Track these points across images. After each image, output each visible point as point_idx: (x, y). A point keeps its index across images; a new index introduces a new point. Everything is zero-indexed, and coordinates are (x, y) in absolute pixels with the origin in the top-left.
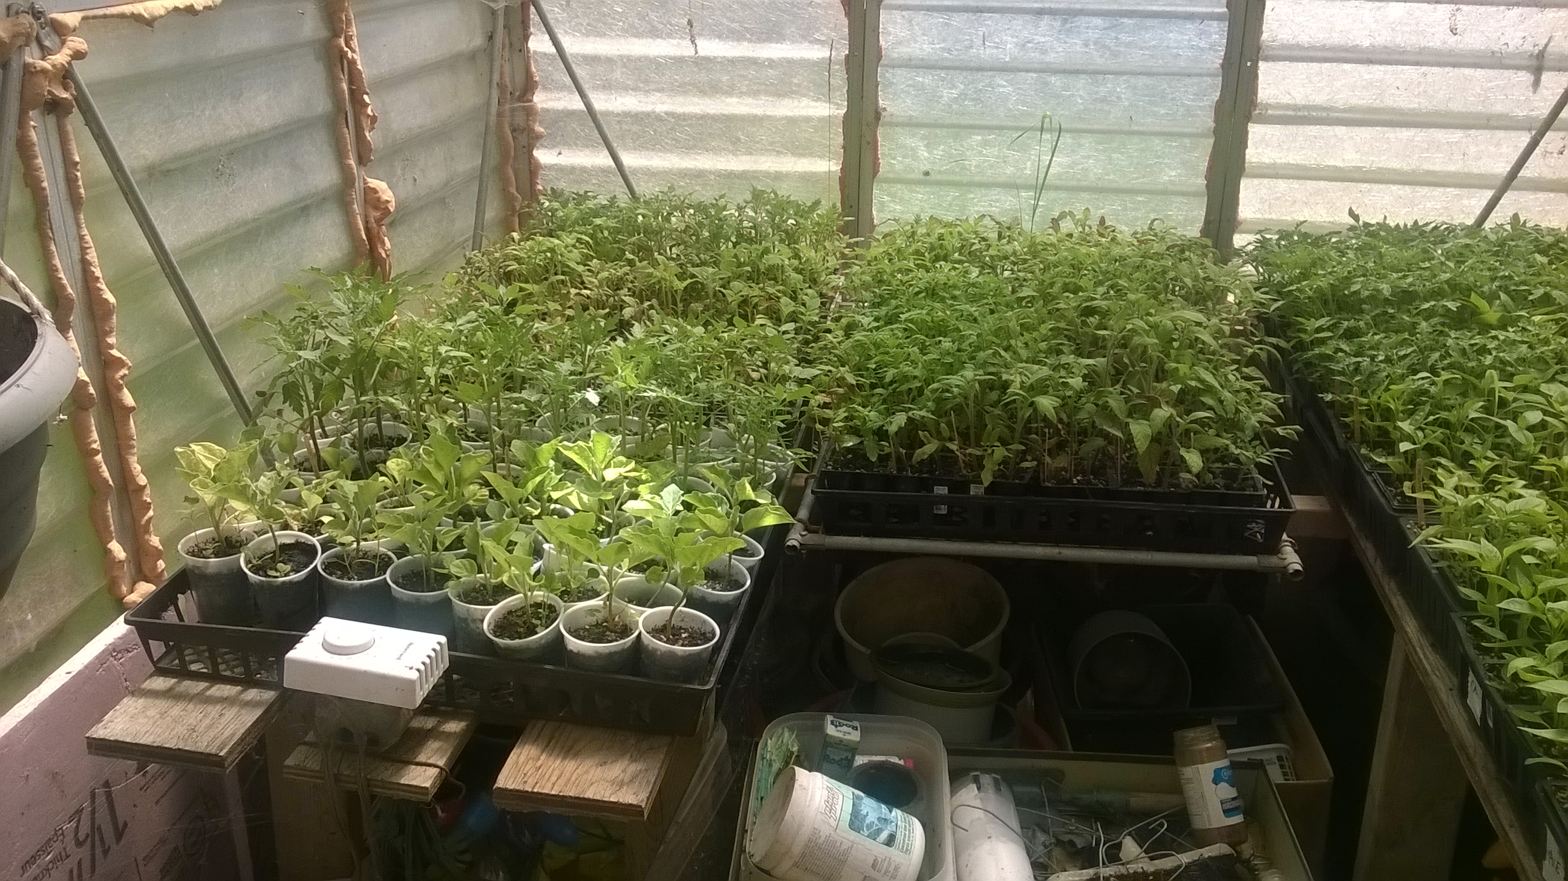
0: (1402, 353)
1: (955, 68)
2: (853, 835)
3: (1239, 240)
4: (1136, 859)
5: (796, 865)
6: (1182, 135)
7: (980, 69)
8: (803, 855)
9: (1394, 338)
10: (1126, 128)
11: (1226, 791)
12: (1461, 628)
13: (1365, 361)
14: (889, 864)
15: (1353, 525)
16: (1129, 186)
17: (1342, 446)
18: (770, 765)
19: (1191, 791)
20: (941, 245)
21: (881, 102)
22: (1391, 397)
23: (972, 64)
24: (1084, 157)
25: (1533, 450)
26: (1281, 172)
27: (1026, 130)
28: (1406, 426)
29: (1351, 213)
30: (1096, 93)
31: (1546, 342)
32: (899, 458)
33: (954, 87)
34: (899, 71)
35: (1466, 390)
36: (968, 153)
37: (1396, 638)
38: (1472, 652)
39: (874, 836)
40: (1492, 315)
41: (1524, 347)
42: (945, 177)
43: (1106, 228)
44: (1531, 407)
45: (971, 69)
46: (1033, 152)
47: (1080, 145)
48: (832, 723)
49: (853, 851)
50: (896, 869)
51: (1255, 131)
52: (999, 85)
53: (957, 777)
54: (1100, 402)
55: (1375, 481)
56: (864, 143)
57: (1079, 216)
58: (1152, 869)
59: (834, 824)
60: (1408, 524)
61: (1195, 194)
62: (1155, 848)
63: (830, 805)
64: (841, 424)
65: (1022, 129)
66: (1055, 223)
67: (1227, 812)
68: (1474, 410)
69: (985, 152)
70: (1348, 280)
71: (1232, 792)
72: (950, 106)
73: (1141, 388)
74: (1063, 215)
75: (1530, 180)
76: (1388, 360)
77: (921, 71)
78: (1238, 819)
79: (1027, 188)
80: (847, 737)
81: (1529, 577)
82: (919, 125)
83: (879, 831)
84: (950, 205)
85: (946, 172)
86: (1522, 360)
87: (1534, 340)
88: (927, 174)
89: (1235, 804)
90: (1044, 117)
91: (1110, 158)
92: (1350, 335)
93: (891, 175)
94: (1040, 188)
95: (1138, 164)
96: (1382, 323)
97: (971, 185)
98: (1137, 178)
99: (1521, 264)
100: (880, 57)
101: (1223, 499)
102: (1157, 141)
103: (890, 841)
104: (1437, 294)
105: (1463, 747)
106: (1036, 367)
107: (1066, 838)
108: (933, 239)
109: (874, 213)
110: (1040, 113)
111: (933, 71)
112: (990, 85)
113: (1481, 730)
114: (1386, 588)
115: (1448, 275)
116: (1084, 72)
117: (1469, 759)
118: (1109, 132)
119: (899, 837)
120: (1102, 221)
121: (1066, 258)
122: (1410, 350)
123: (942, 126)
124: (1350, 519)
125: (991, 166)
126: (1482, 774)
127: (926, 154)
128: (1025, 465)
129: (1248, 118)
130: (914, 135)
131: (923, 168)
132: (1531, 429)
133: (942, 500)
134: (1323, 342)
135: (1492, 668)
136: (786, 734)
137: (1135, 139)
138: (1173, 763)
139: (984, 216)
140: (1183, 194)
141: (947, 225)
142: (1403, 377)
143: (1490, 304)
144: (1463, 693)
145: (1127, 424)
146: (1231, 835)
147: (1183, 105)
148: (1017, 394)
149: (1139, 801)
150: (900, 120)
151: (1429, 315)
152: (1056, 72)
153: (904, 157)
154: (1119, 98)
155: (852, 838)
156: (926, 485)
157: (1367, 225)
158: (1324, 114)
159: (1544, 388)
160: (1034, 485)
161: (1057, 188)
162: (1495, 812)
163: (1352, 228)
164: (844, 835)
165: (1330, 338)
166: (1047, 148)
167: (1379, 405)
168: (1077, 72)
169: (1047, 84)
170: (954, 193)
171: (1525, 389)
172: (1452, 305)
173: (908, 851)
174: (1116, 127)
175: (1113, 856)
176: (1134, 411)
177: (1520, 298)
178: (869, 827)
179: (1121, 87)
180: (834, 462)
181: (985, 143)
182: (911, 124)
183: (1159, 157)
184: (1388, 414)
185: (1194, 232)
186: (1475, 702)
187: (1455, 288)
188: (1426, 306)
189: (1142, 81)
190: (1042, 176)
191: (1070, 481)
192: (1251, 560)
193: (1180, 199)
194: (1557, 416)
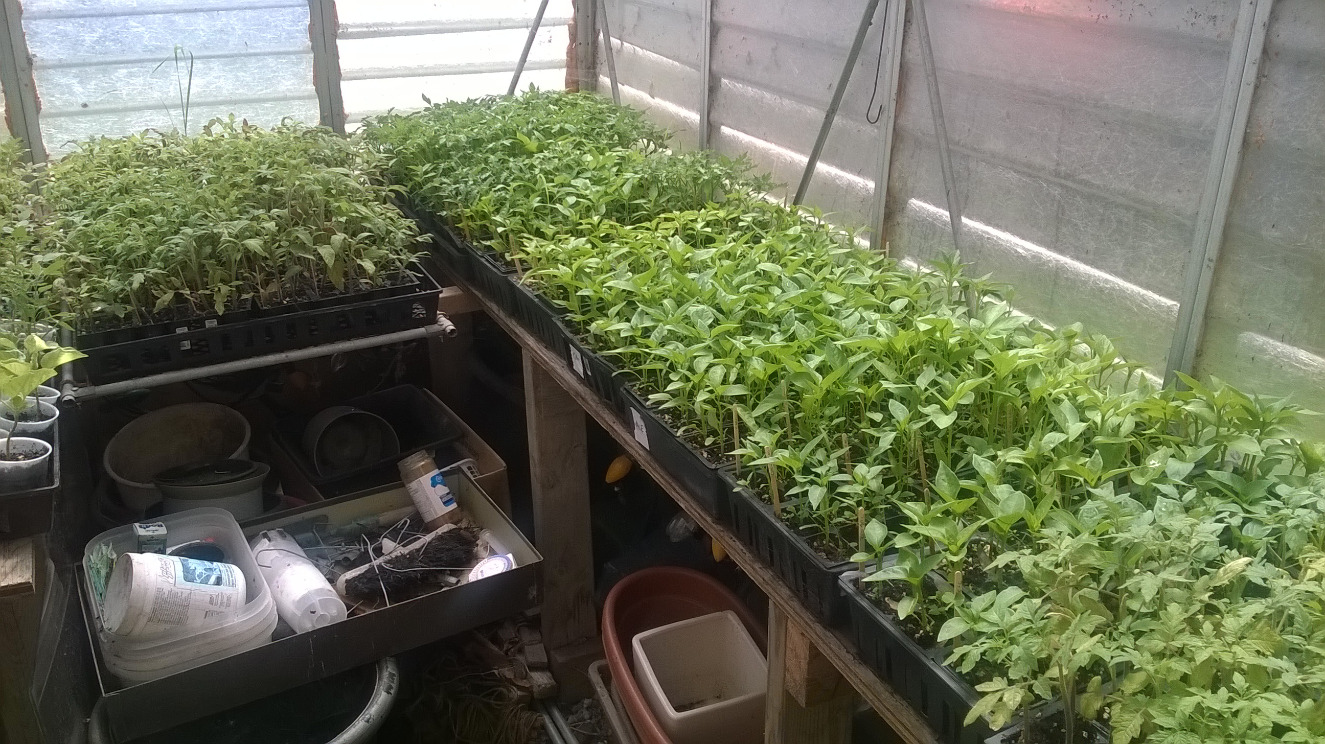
0: (484, 177)
1: (92, 16)
2: (189, 585)
3: (349, 128)
4: (395, 550)
5: (150, 620)
6: (288, 53)
7: (113, 15)
8: (154, 611)
9: (475, 169)
10: (244, 52)
11: (442, 490)
12: (560, 324)
13: (462, 187)
14: (222, 597)
15: (480, 295)
16: (257, 96)
17: (460, 246)
18: (98, 572)
19: (418, 498)
20: (119, 157)
21: (30, 50)
22: (485, 204)
23: (105, 11)
24: (216, 78)
25: (576, 218)
26: (368, 74)
27: (163, 61)
28: (498, 218)
29: (425, 98)
30: (214, 26)
31: (568, 155)
32: (142, 315)
33: (94, 31)
34: (41, 22)
35: (528, 191)
36: (118, 85)
37: (524, 352)
38: (570, 335)
39: (205, 581)
40: (532, 145)
41: (556, 160)
42: (101, 107)
43: (250, 127)
44: (568, 194)
45: (105, 15)
46: (173, 78)
47: (211, 69)
48: (140, 527)
49: (193, 597)
50: (229, 599)
51: (342, 45)
52: (132, 27)
53: (252, 539)
54: (292, 239)
55: (487, 260)
56: (22, 87)
57: (226, 120)
58: (407, 552)
59: (172, 581)
60: (513, 279)
61: (309, 97)
62: (405, 540)
63: (165, 570)
64: (87, 295)
65: (159, 60)
66: (207, 129)
67: (446, 503)
68: (535, 202)
69: (132, 82)
70: (436, 138)
71: (446, 490)
72: (93, 48)
73: (317, 226)
74: (212, 123)
75: (534, 63)
76: (475, 182)
77: (61, 21)
78: (454, 506)
79: (175, 107)
80: (156, 533)
81: (591, 279)
82: (70, 66)
83: (208, 577)
84: (111, 129)
85: (102, 102)
86: (557, 169)
87: (561, 155)
88: (85, 105)
89: (450, 496)
90: (176, 49)
91: (237, 76)
92: (446, 173)
93: (53, 111)
94: (186, 106)
95: (260, 78)
96: (467, 160)
97: (126, 110)
98: (262, 90)
99: (542, 112)
100: (21, 12)
101: (393, 292)
102: (270, 59)
103: (219, 581)
104: (495, 138)
105: (578, 394)
106: (236, 222)
107: (341, 558)
108: (108, 153)
109: (45, 144)
110: (172, 46)
111: (73, 20)
112: (124, 27)
113: (586, 380)
114: (510, 324)
115: (499, 125)
116: (202, 10)
117: (583, 399)
118: (232, 56)
119: (224, 577)
120: (245, 122)
121: (228, 149)
122: (487, 174)
123: (91, 64)
124: (476, 292)
125: (140, 93)
126: (591, 403)
127: (81, 90)
128: (245, 296)
129: (335, 36)
130: (67, 75)
131: (81, 102)
132: (572, 206)
133: (184, 337)
134: (430, 179)
135: (582, 340)
136: (104, 548)
137: (253, 59)
138: (403, 485)
139: (147, 130)
140: (299, 98)
141: (117, 142)
142: (487, 192)
143: (530, 138)
144: (570, 364)
145: (315, 250)
146: (451, 517)
147: (284, 30)
148: (230, 242)
149: (384, 518)
150: (50, 62)
151: (493, 151)
152: (178, 12)
153: (62, 94)
154: (233, 29)
155: (189, 587)
156: (168, 329)
157: (437, 106)
158: (389, 29)
159: (573, 182)
160: (255, 310)
161: (199, 105)
162: (603, 419)
163: (427, 109)
164: (183, 587)
165: (434, 177)
166: (184, 73)
167: (477, 211)
168: (195, 11)
169: (172, 22)
170: (113, 118)
171: (563, 185)
172: (507, 143)
173: (234, 585)
174: (236, 52)
175: (379, 552)
176: (317, 240)
177: (547, 133)
178: (200, 576)
179: (233, 19)
180: (86, 328)
181: (131, 75)
182: (62, 66)
183: (275, 72)
184: (484, 216)
185: (315, 123)
186: (578, 366)
187: (505, 133)
188: (491, 146)
189: (249, 14)
190: (185, 96)
191: (281, 303)
192: (421, 331)
193: (296, 102)
194: (584, 197)
